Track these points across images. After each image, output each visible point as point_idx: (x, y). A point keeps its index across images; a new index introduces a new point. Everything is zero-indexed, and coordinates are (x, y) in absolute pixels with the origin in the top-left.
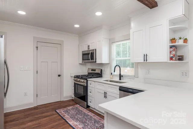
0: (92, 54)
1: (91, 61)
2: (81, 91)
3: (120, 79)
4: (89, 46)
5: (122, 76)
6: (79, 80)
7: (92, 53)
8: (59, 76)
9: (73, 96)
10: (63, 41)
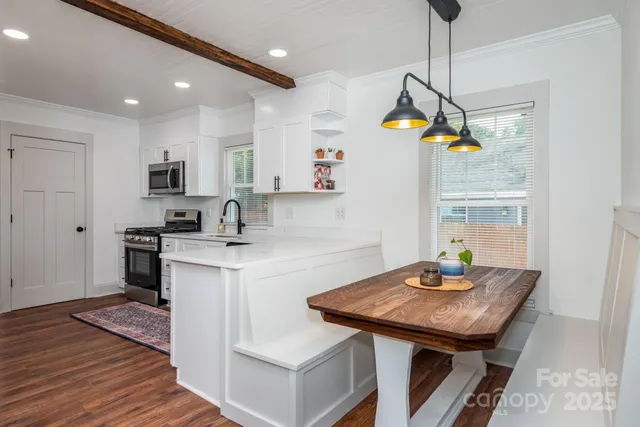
0: (175, 173)
1: (170, 190)
2: (144, 268)
3: (240, 232)
4: (166, 153)
5: (244, 225)
6: (137, 238)
7: (173, 171)
8: (80, 230)
9: (123, 284)
10: (92, 136)
